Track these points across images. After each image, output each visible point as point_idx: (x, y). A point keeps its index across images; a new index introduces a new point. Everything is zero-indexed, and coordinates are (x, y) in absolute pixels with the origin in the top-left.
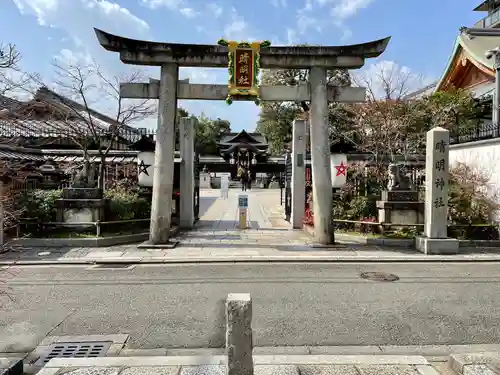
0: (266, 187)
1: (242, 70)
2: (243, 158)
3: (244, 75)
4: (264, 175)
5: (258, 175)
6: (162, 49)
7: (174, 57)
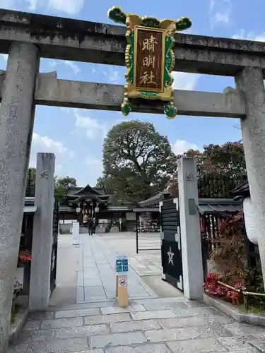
0: (107, 231)
1: (148, 61)
2: (88, 207)
3: (149, 69)
4: (106, 221)
5: (101, 221)
6: (12, 19)
7: (32, 35)
